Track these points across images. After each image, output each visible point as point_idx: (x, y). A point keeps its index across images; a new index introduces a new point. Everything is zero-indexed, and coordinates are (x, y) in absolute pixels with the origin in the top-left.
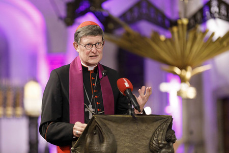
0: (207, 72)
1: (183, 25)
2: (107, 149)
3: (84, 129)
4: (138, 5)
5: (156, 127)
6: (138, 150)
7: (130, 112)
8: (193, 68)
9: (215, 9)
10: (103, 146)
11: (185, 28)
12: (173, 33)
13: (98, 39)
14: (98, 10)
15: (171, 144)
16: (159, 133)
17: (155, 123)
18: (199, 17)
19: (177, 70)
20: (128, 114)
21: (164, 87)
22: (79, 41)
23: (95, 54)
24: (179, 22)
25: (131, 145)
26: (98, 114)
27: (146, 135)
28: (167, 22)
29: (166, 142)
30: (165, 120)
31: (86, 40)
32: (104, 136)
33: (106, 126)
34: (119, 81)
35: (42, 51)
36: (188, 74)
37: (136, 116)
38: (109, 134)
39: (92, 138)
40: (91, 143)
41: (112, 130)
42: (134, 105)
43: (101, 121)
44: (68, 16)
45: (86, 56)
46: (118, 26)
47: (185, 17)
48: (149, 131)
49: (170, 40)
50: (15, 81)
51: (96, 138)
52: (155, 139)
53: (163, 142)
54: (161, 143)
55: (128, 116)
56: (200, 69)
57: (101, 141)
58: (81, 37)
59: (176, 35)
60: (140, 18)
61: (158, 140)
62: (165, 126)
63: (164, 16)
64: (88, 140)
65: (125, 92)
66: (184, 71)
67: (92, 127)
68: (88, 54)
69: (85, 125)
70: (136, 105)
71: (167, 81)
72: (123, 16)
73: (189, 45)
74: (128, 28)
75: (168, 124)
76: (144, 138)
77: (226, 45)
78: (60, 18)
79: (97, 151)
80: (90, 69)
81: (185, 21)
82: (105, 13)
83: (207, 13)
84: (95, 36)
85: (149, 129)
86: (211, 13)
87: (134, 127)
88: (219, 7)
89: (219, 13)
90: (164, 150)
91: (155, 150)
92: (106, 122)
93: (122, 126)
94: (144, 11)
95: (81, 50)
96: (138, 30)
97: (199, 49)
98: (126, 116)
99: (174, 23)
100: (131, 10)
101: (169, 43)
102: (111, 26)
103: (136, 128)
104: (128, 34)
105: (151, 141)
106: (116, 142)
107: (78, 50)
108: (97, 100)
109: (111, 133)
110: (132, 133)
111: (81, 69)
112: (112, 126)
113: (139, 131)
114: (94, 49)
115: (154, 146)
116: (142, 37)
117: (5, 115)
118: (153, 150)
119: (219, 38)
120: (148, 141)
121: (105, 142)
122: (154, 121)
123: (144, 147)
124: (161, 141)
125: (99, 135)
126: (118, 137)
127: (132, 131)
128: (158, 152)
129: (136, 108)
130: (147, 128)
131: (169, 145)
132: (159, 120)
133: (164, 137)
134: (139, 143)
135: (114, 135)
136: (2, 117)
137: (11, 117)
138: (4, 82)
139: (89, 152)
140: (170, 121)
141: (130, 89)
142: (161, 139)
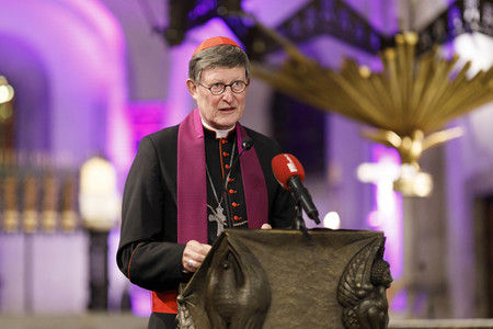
0: (455, 141)
1: (406, 45)
2: (251, 298)
3: (204, 257)
4: (315, 4)
5: (352, 256)
6: (314, 301)
7: (298, 223)
8: (426, 135)
9: (472, 13)
10: (242, 293)
11: (411, 52)
12: (385, 61)
13: (236, 73)
14: (233, 14)
15: (382, 290)
16: (357, 268)
17: (349, 247)
18: (439, 29)
19: (394, 139)
20: (294, 228)
21: (366, 172)
22: (198, 78)
23: (229, 104)
24: (400, 40)
25: (300, 292)
26: (232, 227)
27: (331, 272)
28: (374, 40)
29: (371, 286)
30: (370, 240)
31: (211, 76)
32: (245, 272)
33: (248, 251)
34: (276, 160)
35: (117, 97)
36: (416, 147)
37: (310, 232)
38: (255, 268)
39: (220, 277)
40: (217, 287)
41: (260, 260)
42: (306, 211)
43: (237, 241)
44: (172, 26)
45: (211, 108)
46: (273, 46)
47: (412, 30)
48: (337, 261)
49: (380, 76)
50: (62, 158)
51: (228, 276)
52: (348, 279)
53: (366, 286)
54: (360, 289)
55: (295, 232)
56: (442, 137)
57: (239, 282)
58: (202, 70)
59: (392, 66)
60: (319, 31)
61: (354, 282)
62: (369, 252)
63: (368, 28)
64: (213, 280)
65: (288, 182)
66: (407, 139)
67: (220, 254)
68: (215, 104)
70: (310, 210)
71: (373, 159)
72: (284, 26)
73: (418, 87)
74: (293, 51)
75: (376, 248)
76: (327, 277)
78: (156, 30)
79: (230, 302)
80: (220, 134)
81: (411, 38)
82: (247, 21)
83: (457, 21)
84: (231, 67)
85: (337, 258)
86: (464, 22)
87: (306, 255)
88: (480, 9)
89: (481, 22)
90: (366, 302)
91: (350, 303)
92: (249, 243)
93: (282, 252)
94: (328, 16)
95: (202, 95)
96: (315, 54)
97: (439, 96)
98: (291, 232)
99: (389, 42)
100: (300, 14)
101: (378, 83)
102: (259, 46)
103: (311, 257)
104: (294, 63)
105: (340, 284)
106: (269, 284)
108: (235, 198)
109: (259, 266)
110: (301, 266)
111: (201, 134)
112: (260, 251)
113: (316, 263)
114: (227, 94)
115: (347, 293)
116: (323, 71)
117: (40, 228)
118: (344, 303)
119: (480, 73)
120: (335, 284)
121: (247, 285)
122: (346, 244)
123: (327, 296)
124: (362, 284)
125: (235, 270)
126: (273, 275)
127: (302, 263)
128: (354, 305)
129: (310, 216)
130: (334, 257)
131: (377, 292)
132: (357, 240)
133: (367, 275)
134: (316, 287)
135: (264, 272)
136: (34, 231)
137: (54, 232)
138: (39, 159)
139: (213, 306)
140: (380, 244)
141: (299, 177)
142: (360, 280)
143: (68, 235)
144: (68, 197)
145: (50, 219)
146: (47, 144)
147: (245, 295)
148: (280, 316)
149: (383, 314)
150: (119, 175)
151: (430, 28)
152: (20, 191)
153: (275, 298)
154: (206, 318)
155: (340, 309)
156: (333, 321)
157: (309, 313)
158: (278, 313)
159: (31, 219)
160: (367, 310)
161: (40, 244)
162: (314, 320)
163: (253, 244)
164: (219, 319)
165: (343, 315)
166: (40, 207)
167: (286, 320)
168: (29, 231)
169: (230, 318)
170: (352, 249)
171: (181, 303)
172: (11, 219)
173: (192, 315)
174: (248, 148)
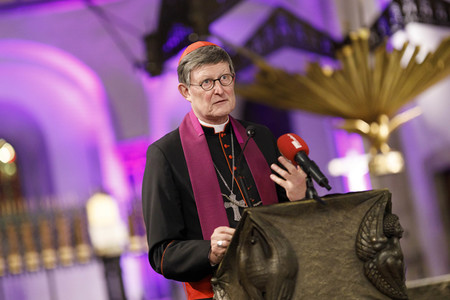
1: (360, 40)
2: (280, 267)
5: (364, 214)
6: (337, 261)
8: (391, 118)
9: (409, 7)
10: (272, 263)
12: (345, 58)
15: (395, 241)
16: (370, 224)
19: (363, 126)
22: (188, 80)
23: (222, 97)
24: (354, 36)
25: (323, 254)
27: (347, 232)
28: (327, 45)
29: (386, 239)
30: (377, 198)
32: (271, 244)
33: (271, 225)
34: (281, 140)
35: (106, 140)
36: (383, 130)
37: (323, 199)
38: (279, 239)
39: (249, 252)
40: (248, 262)
41: (283, 232)
42: (317, 180)
43: (260, 218)
48: (348, 225)
51: (257, 250)
52: (364, 236)
53: (381, 239)
54: (376, 242)
55: (309, 201)
56: (403, 118)
57: (267, 254)
58: (191, 71)
59: (351, 62)
61: (370, 238)
62: (378, 209)
64: (243, 256)
65: (295, 158)
66: (374, 125)
67: (246, 232)
69: (232, 231)
70: (320, 179)
72: (249, 43)
73: (377, 76)
75: (384, 204)
76: (344, 237)
77: (443, 66)
79: (262, 273)
80: (219, 128)
81: (364, 34)
85: (351, 219)
87: (323, 221)
88: (417, 3)
89: (419, 13)
90: (383, 254)
91: (368, 256)
92: (270, 218)
94: (284, 30)
97: (396, 81)
98: (305, 202)
100: (260, 33)
103: (327, 221)
104: (264, 74)
105: (357, 241)
106: (294, 252)
107: (189, 98)
109: (283, 237)
110: (320, 231)
111: (201, 132)
112: (282, 224)
113: (333, 226)
114: (218, 88)
115: (365, 248)
117: (59, 263)
118: (363, 258)
119: (429, 56)
120: (353, 243)
121: (275, 252)
122: (356, 205)
123: (347, 254)
124: (377, 238)
125: (262, 244)
126: (296, 243)
127: (320, 228)
128: (373, 258)
129: (321, 184)
130: (348, 218)
131: (392, 243)
132: (365, 200)
133: (381, 230)
134: (336, 248)
135: (287, 241)
136: (54, 267)
137: (71, 264)
138: (48, 203)
139: (247, 279)
140: (387, 199)
141: (304, 152)
142: (375, 234)
143: (84, 265)
144: (79, 232)
145: (67, 253)
146: (50, 189)
147: (274, 265)
148: (309, 279)
149: (400, 262)
150: (120, 206)
152: (36, 233)
153: (302, 264)
154: (242, 292)
155: (361, 264)
156: (357, 276)
157: (334, 272)
158: (306, 276)
159: (49, 256)
160: (385, 261)
161: (61, 277)
162: (340, 278)
163: (273, 218)
164: (254, 291)
165: (365, 269)
167: (314, 282)
168: (49, 267)
169: (264, 287)
170: (362, 209)
171: (215, 284)
172: (32, 259)
173: (227, 293)
174: (253, 136)
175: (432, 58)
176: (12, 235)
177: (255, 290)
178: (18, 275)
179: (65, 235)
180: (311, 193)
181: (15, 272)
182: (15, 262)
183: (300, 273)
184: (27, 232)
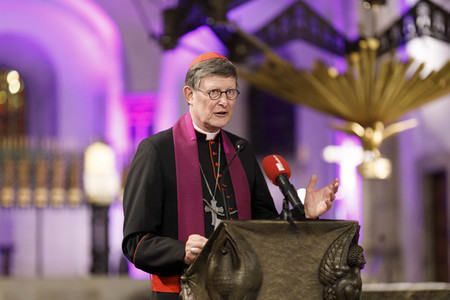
0: (408, 132)
1: (369, 50)
2: (245, 279)
4: (289, 12)
5: (332, 242)
6: (299, 281)
8: (386, 125)
9: (424, 20)
10: (238, 274)
11: (373, 54)
12: (351, 64)
14: (219, 24)
15: (357, 271)
16: (336, 252)
17: (329, 234)
18: (396, 33)
19: (358, 129)
21: (331, 154)
22: (197, 85)
24: (363, 45)
25: (287, 273)
26: (229, 216)
27: (314, 256)
28: (339, 43)
29: (348, 268)
30: (346, 228)
31: (211, 83)
32: (241, 257)
33: (243, 239)
34: (266, 160)
35: (115, 89)
36: (377, 136)
37: (296, 222)
38: (249, 253)
39: (219, 261)
40: (217, 269)
41: (253, 246)
42: (293, 204)
43: (234, 231)
44: (166, 34)
46: (253, 50)
48: (317, 247)
49: (346, 76)
50: (67, 142)
51: (226, 261)
52: (328, 261)
53: (343, 268)
54: (339, 270)
55: (283, 222)
56: (399, 127)
57: (236, 266)
58: (202, 78)
60: (293, 36)
61: (333, 264)
62: (346, 239)
63: (334, 33)
64: (213, 264)
65: (277, 180)
66: (369, 130)
67: (219, 242)
68: (212, 108)
70: (296, 203)
71: (336, 143)
72: (262, 32)
73: (379, 85)
74: (272, 55)
75: (352, 235)
76: (310, 260)
77: (444, 85)
78: (153, 36)
79: (227, 282)
81: (373, 44)
82: (229, 27)
83: (411, 27)
85: (318, 244)
86: (417, 28)
87: (293, 242)
88: (431, 17)
89: (432, 28)
90: (344, 281)
91: (329, 282)
92: (244, 232)
93: (271, 239)
94: (300, 23)
96: (287, 57)
98: (279, 222)
100: (277, 21)
101: (344, 82)
102: (241, 49)
103: (296, 243)
104: (273, 65)
105: (321, 266)
106: (261, 267)
107: (191, 101)
109: (253, 252)
110: (288, 251)
111: (194, 137)
112: (254, 239)
113: (301, 248)
115: (327, 273)
116: (298, 73)
117: (50, 203)
118: (325, 282)
119: (432, 74)
120: (317, 266)
121: (242, 268)
122: (326, 232)
123: (310, 276)
124: (340, 266)
125: (231, 255)
126: (264, 258)
127: (289, 248)
128: (333, 284)
130: (316, 243)
131: (353, 272)
132: (335, 228)
133: (344, 258)
134: (301, 269)
135: (256, 256)
136: (45, 206)
137: (61, 206)
138: (48, 144)
139: (213, 285)
140: (355, 231)
141: (286, 175)
142: (339, 262)
143: (73, 209)
144: (73, 175)
145: (58, 195)
146: (54, 132)
147: (240, 277)
148: (270, 293)
149: (357, 291)
150: (117, 157)
151: (388, 33)
152: (33, 171)
154: (206, 295)
155: (321, 287)
156: (315, 298)
157: (295, 291)
158: (269, 291)
159: (42, 195)
160: (344, 288)
161: (49, 217)
162: (299, 297)
163: (247, 232)
165: (324, 292)
166: (50, 184)
168: (40, 206)
169: (227, 296)
170: (331, 236)
171: (184, 282)
172: (25, 195)
173: (193, 292)
174: (242, 150)
175: (435, 77)
176: (9, 169)
177: (218, 296)
178: (9, 209)
179: (59, 177)
180: (286, 214)
181: (6, 205)
182: (8, 195)
183: (263, 287)
184: (23, 169)
